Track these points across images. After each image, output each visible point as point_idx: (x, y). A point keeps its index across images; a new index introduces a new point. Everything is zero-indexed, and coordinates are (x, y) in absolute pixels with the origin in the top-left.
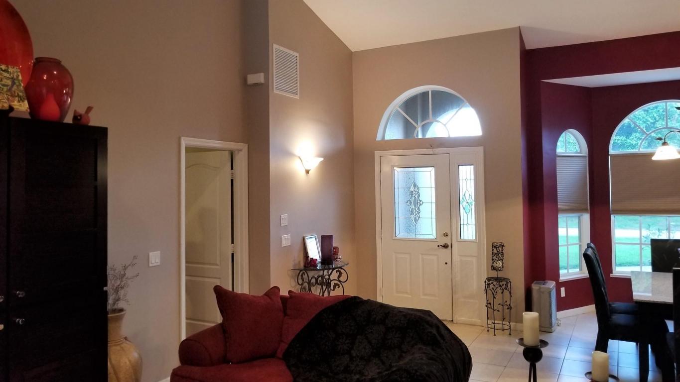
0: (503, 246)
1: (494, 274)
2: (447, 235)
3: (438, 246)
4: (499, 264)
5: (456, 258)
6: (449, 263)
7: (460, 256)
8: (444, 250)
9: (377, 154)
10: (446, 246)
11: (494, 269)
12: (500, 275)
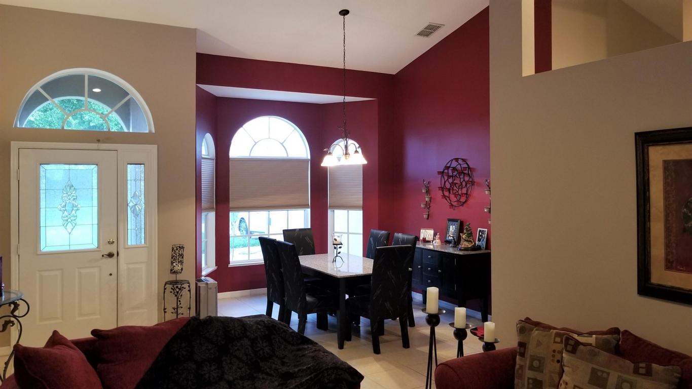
0: (183, 248)
1: (173, 277)
2: (113, 242)
3: (103, 256)
4: (178, 267)
5: (123, 266)
6: (114, 273)
7: (127, 264)
8: (110, 260)
9: (14, 145)
10: (110, 255)
11: (173, 272)
12: (180, 277)
